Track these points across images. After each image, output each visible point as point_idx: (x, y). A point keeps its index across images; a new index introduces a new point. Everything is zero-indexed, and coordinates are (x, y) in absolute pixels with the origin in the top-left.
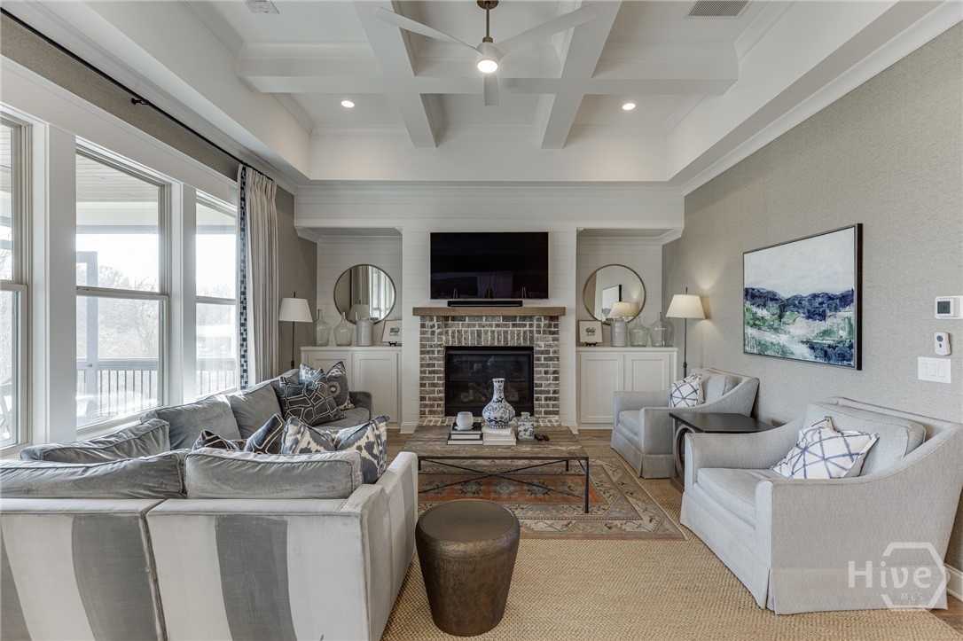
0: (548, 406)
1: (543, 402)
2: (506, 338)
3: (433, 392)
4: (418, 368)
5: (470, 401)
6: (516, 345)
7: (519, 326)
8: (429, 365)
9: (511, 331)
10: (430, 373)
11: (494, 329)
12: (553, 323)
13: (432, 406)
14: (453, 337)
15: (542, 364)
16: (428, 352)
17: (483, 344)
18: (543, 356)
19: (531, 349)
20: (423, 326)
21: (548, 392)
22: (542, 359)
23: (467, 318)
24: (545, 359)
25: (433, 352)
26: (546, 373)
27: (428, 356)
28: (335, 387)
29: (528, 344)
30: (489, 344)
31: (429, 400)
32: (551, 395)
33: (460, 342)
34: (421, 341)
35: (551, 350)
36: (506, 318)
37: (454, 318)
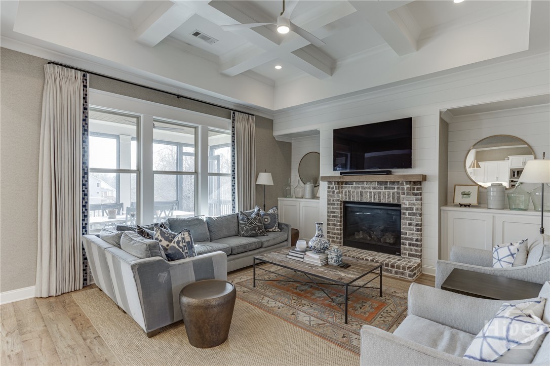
0: (411, 250)
1: (407, 246)
2: (379, 197)
3: (334, 229)
4: (326, 214)
5: (360, 239)
6: (386, 202)
7: (390, 188)
8: (332, 212)
9: (383, 192)
10: (333, 217)
11: (371, 190)
12: (416, 187)
13: (334, 238)
14: (346, 195)
15: (407, 218)
16: (332, 204)
17: (364, 201)
18: (408, 212)
19: (399, 206)
20: (329, 188)
21: (412, 239)
22: (407, 214)
23: (354, 183)
24: (410, 214)
25: (334, 204)
26: (410, 224)
27: (331, 206)
28: (268, 219)
29: (396, 202)
30: (368, 201)
31: (332, 234)
32: (414, 242)
33: (350, 198)
34: (328, 197)
35: (415, 207)
36: (380, 183)
37: (346, 183)
